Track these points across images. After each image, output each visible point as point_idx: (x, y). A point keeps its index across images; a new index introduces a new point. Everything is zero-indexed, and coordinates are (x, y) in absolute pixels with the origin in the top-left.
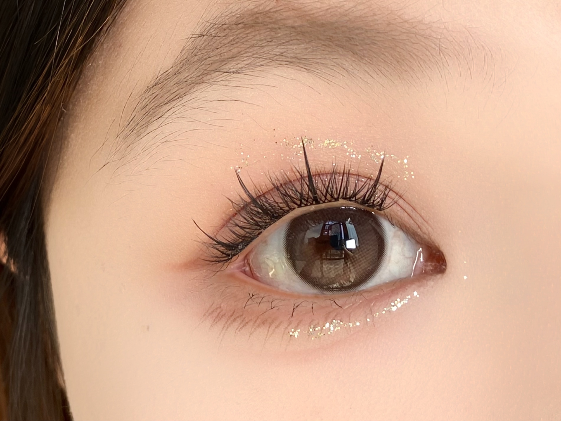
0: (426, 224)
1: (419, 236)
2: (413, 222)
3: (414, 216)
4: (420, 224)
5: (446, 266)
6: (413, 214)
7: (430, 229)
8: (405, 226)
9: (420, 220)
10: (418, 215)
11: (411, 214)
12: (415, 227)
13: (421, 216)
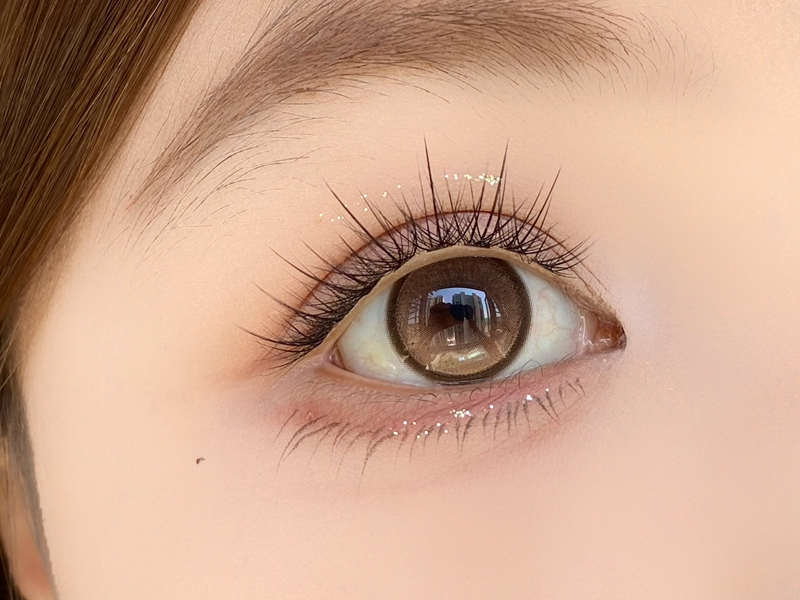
3: (578, 270)
10: (584, 268)
13: (588, 270)
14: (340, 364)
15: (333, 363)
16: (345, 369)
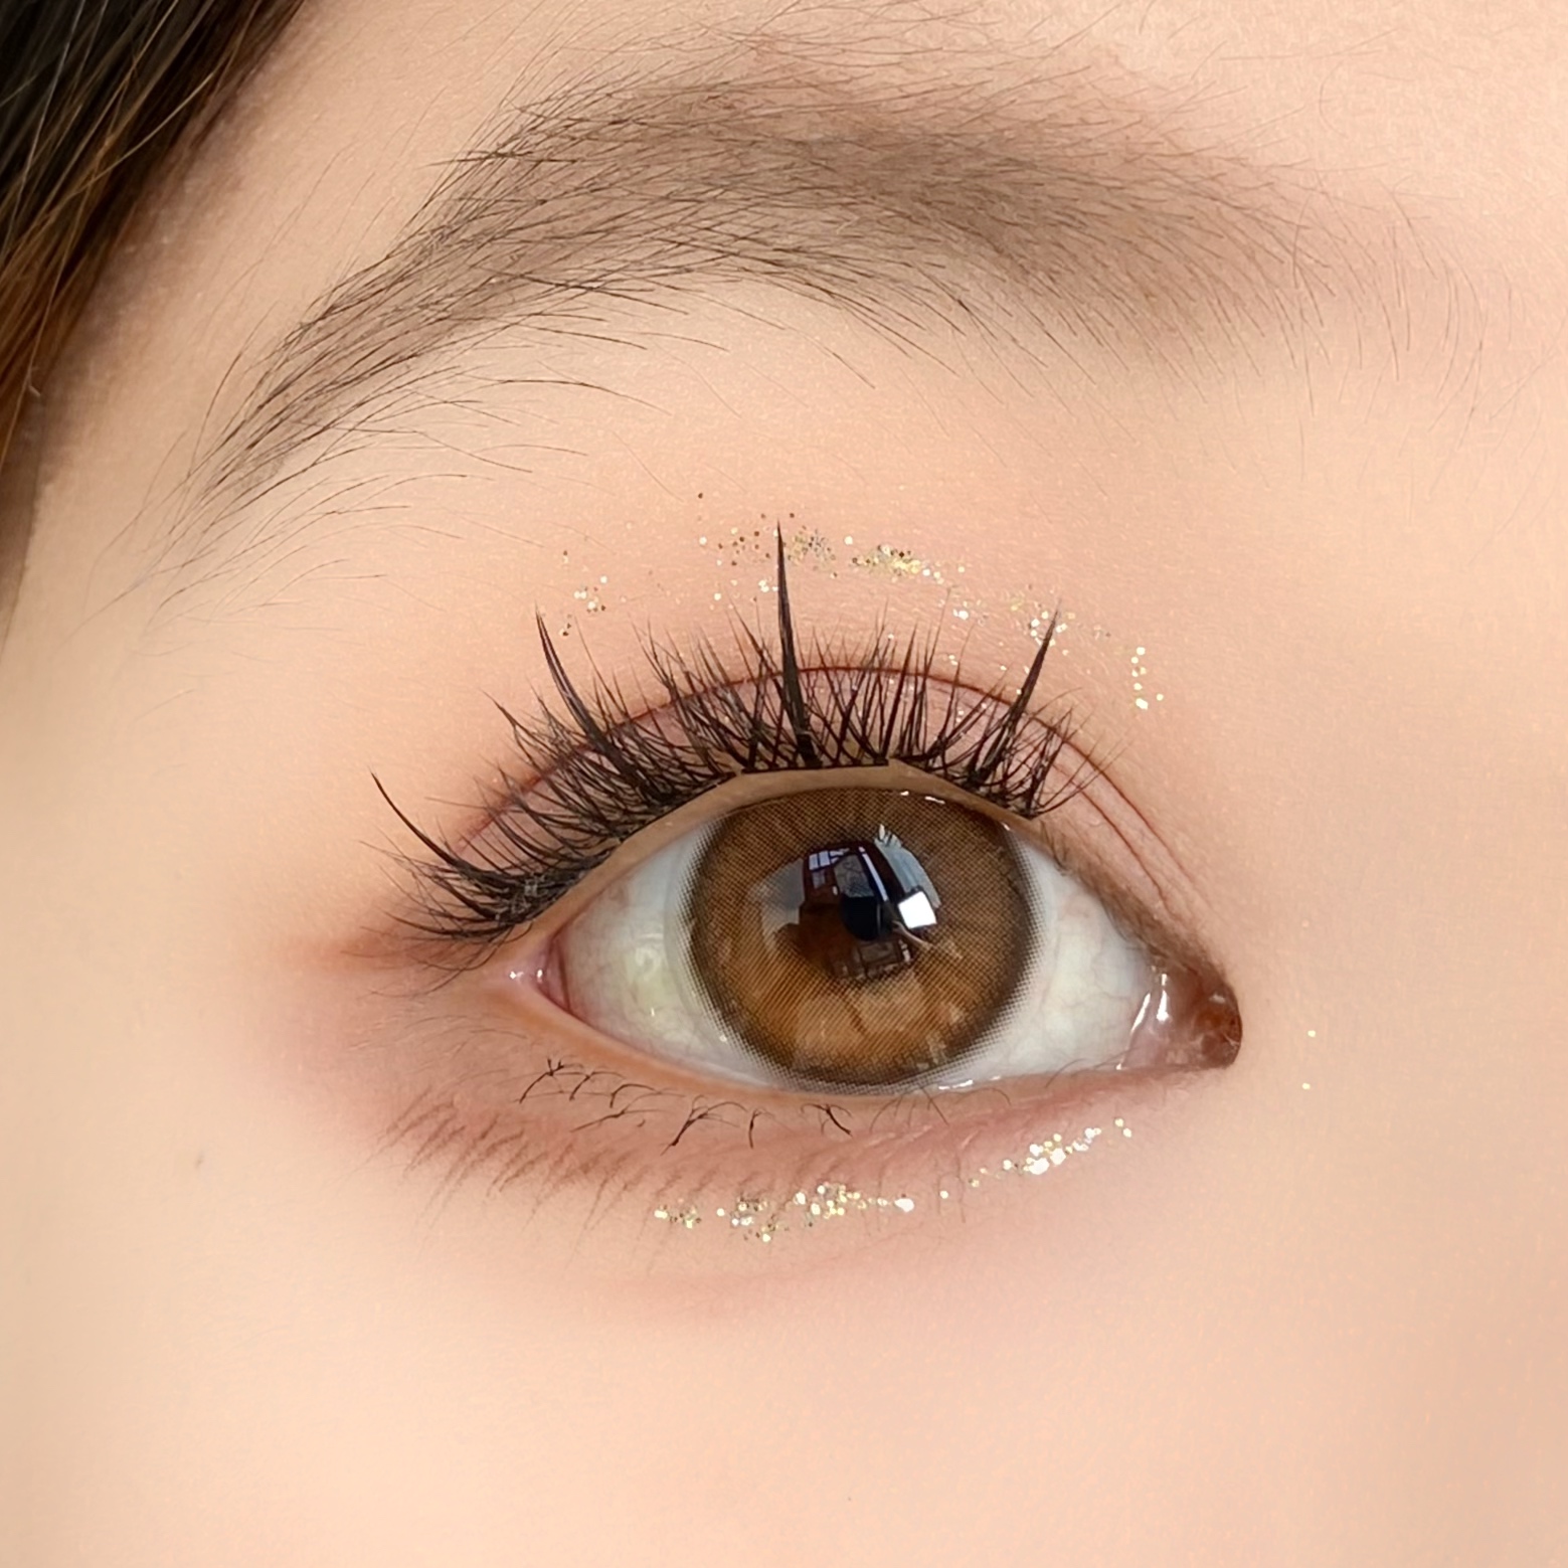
0: (1185, 883)
1: (1156, 925)
2: (1141, 873)
3: (1146, 854)
4: (1162, 882)
5: (1238, 1037)
6: (1147, 845)
7: (1199, 902)
8: (1113, 886)
9: (1166, 869)
10: (1162, 850)
11: (1138, 843)
12: (1145, 892)
13: (1171, 853)
14: (560, 998)
15: (545, 990)
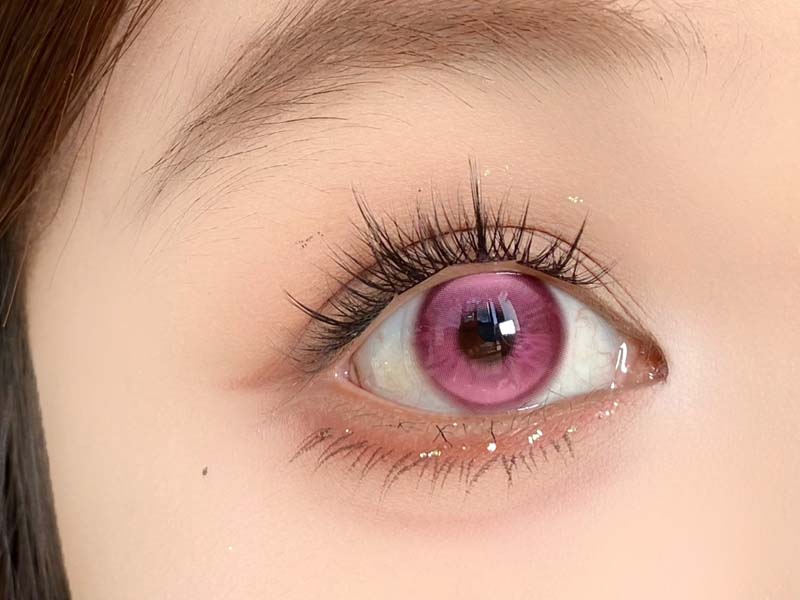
5: (667, 370)
11: (611, 288)
13: (626, 291)
16: (361, 387)
